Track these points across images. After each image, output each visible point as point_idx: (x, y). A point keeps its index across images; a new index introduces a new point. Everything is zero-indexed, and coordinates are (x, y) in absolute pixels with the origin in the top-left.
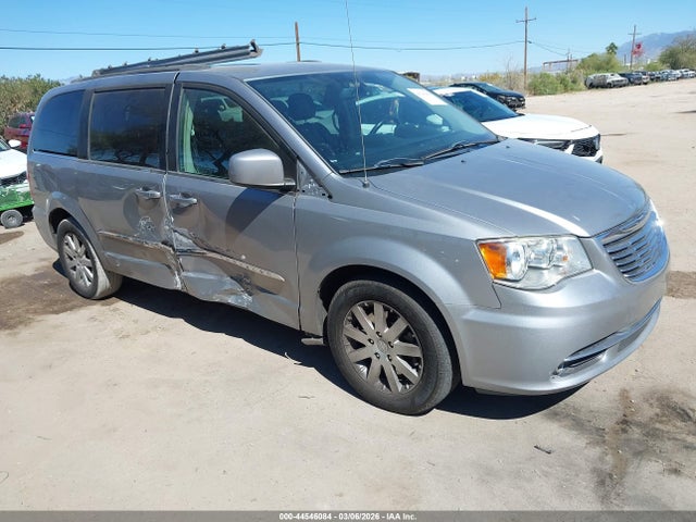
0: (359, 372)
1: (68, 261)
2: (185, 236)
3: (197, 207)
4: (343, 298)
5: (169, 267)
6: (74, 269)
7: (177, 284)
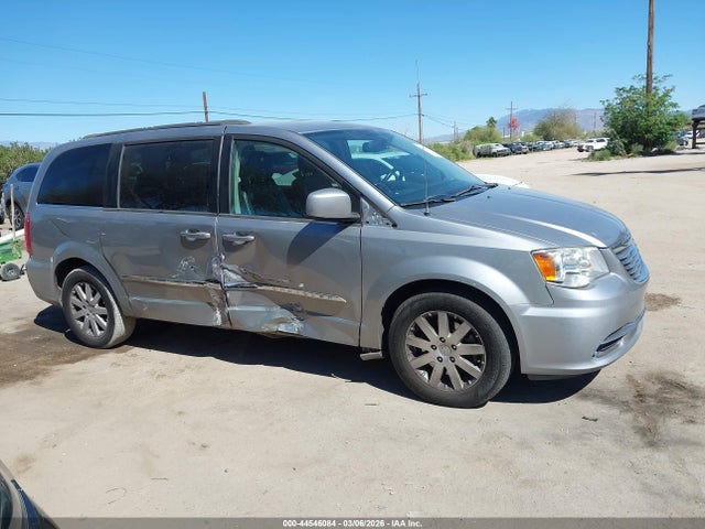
0: (421, 377)
1: (74, 312)
2: (235, 272)
3: (254, 243)
4: (407, 311)
5: (210, 304)
6: (82, 319)
7: (217, 320)
